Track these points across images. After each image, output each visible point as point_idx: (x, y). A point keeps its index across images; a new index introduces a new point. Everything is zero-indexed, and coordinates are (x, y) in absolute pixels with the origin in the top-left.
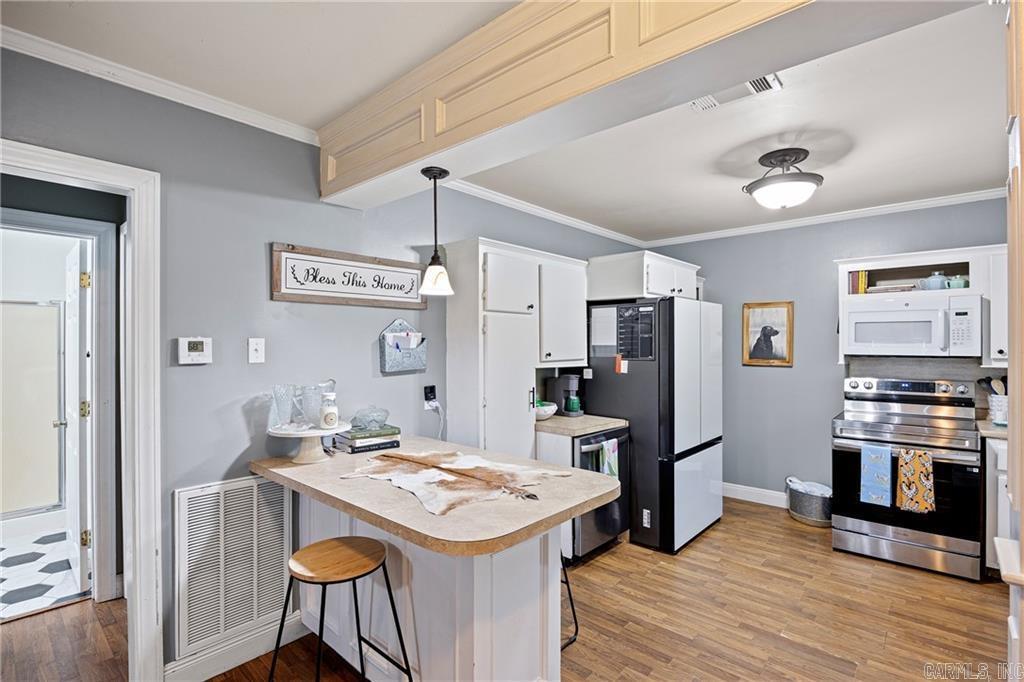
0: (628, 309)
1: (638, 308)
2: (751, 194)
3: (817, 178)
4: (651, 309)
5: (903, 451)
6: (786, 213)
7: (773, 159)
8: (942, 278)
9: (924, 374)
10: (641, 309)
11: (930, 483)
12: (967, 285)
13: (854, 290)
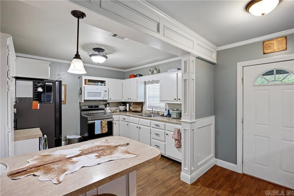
0: (39, 83)
1: (45, 83)
2: (91, 57)
3: (107, 58)
4: (52, 84)
5: (103, 120)
6: (98, 64)
7: (96, 49)
8: (100, 83)
9: (95, 104)
10: (46, 84)
11: (107, 126)
12: (105, 85)
13: (85, 84)
